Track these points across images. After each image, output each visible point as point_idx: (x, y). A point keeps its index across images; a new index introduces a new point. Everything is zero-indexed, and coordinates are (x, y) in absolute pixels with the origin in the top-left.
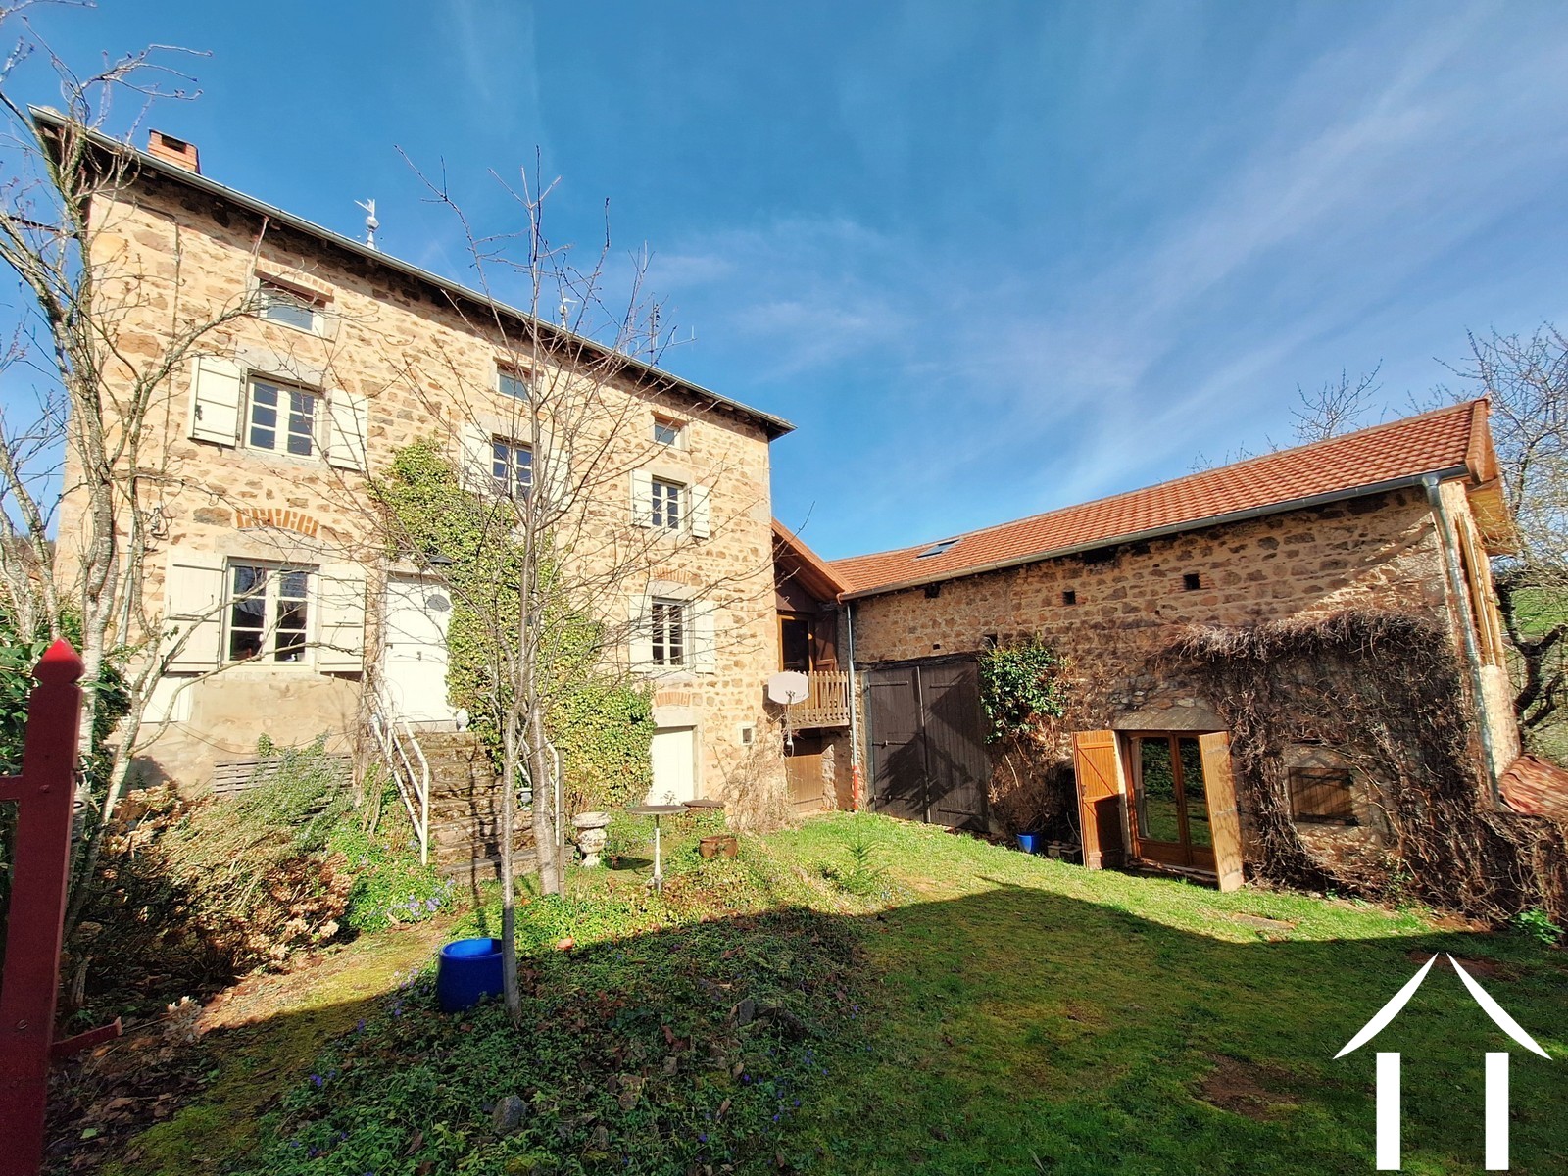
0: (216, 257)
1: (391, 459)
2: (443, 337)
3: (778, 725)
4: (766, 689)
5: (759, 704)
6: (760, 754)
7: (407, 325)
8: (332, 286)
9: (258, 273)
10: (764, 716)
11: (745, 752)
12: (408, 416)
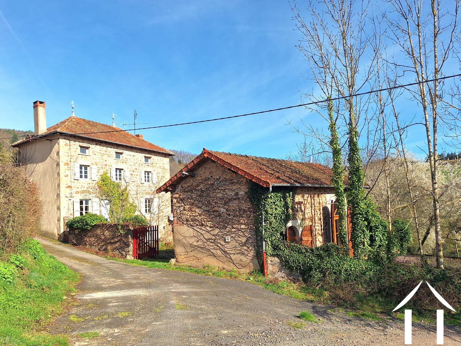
0: (74, 145)
1: (100, 177)
2: (107, 150)
3: (171, 225)
4: (169, 217)
5: (167, 220)
6: (167, 232)
7: (101, 149)
8: (89, 145)
9: (80, 146)
10: (168, 223)
11: (164, 231)
12: (102, 168)
